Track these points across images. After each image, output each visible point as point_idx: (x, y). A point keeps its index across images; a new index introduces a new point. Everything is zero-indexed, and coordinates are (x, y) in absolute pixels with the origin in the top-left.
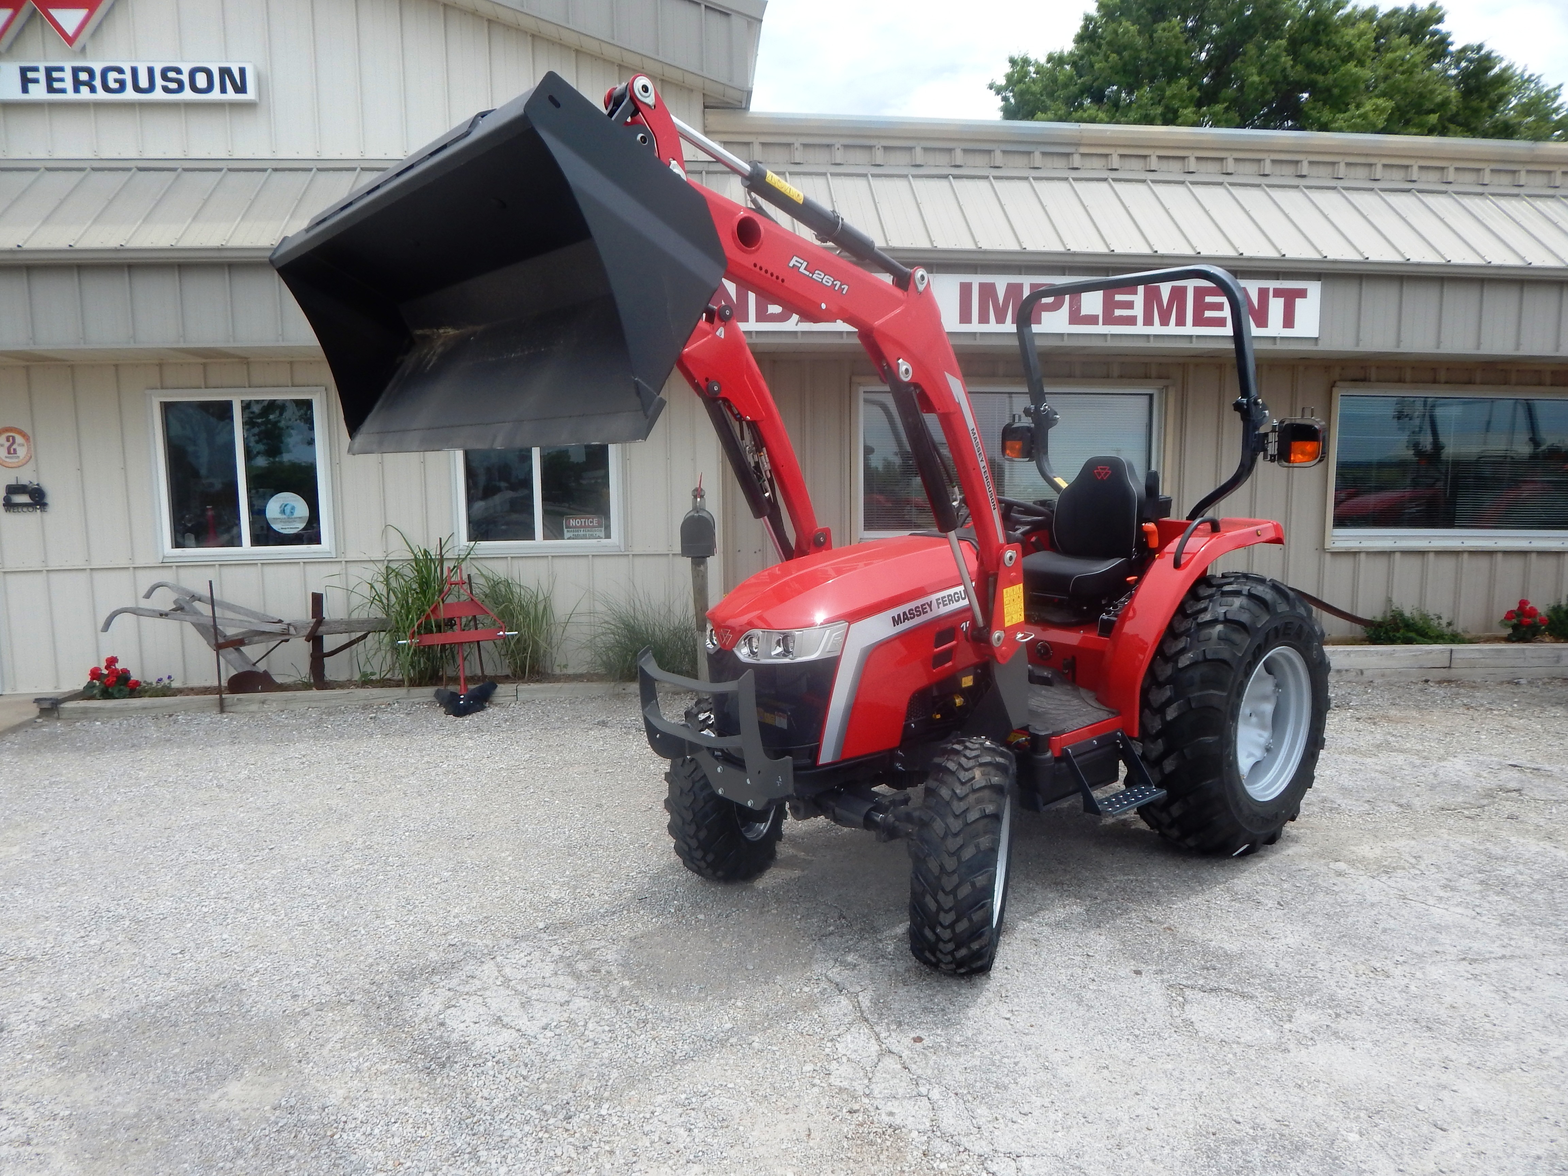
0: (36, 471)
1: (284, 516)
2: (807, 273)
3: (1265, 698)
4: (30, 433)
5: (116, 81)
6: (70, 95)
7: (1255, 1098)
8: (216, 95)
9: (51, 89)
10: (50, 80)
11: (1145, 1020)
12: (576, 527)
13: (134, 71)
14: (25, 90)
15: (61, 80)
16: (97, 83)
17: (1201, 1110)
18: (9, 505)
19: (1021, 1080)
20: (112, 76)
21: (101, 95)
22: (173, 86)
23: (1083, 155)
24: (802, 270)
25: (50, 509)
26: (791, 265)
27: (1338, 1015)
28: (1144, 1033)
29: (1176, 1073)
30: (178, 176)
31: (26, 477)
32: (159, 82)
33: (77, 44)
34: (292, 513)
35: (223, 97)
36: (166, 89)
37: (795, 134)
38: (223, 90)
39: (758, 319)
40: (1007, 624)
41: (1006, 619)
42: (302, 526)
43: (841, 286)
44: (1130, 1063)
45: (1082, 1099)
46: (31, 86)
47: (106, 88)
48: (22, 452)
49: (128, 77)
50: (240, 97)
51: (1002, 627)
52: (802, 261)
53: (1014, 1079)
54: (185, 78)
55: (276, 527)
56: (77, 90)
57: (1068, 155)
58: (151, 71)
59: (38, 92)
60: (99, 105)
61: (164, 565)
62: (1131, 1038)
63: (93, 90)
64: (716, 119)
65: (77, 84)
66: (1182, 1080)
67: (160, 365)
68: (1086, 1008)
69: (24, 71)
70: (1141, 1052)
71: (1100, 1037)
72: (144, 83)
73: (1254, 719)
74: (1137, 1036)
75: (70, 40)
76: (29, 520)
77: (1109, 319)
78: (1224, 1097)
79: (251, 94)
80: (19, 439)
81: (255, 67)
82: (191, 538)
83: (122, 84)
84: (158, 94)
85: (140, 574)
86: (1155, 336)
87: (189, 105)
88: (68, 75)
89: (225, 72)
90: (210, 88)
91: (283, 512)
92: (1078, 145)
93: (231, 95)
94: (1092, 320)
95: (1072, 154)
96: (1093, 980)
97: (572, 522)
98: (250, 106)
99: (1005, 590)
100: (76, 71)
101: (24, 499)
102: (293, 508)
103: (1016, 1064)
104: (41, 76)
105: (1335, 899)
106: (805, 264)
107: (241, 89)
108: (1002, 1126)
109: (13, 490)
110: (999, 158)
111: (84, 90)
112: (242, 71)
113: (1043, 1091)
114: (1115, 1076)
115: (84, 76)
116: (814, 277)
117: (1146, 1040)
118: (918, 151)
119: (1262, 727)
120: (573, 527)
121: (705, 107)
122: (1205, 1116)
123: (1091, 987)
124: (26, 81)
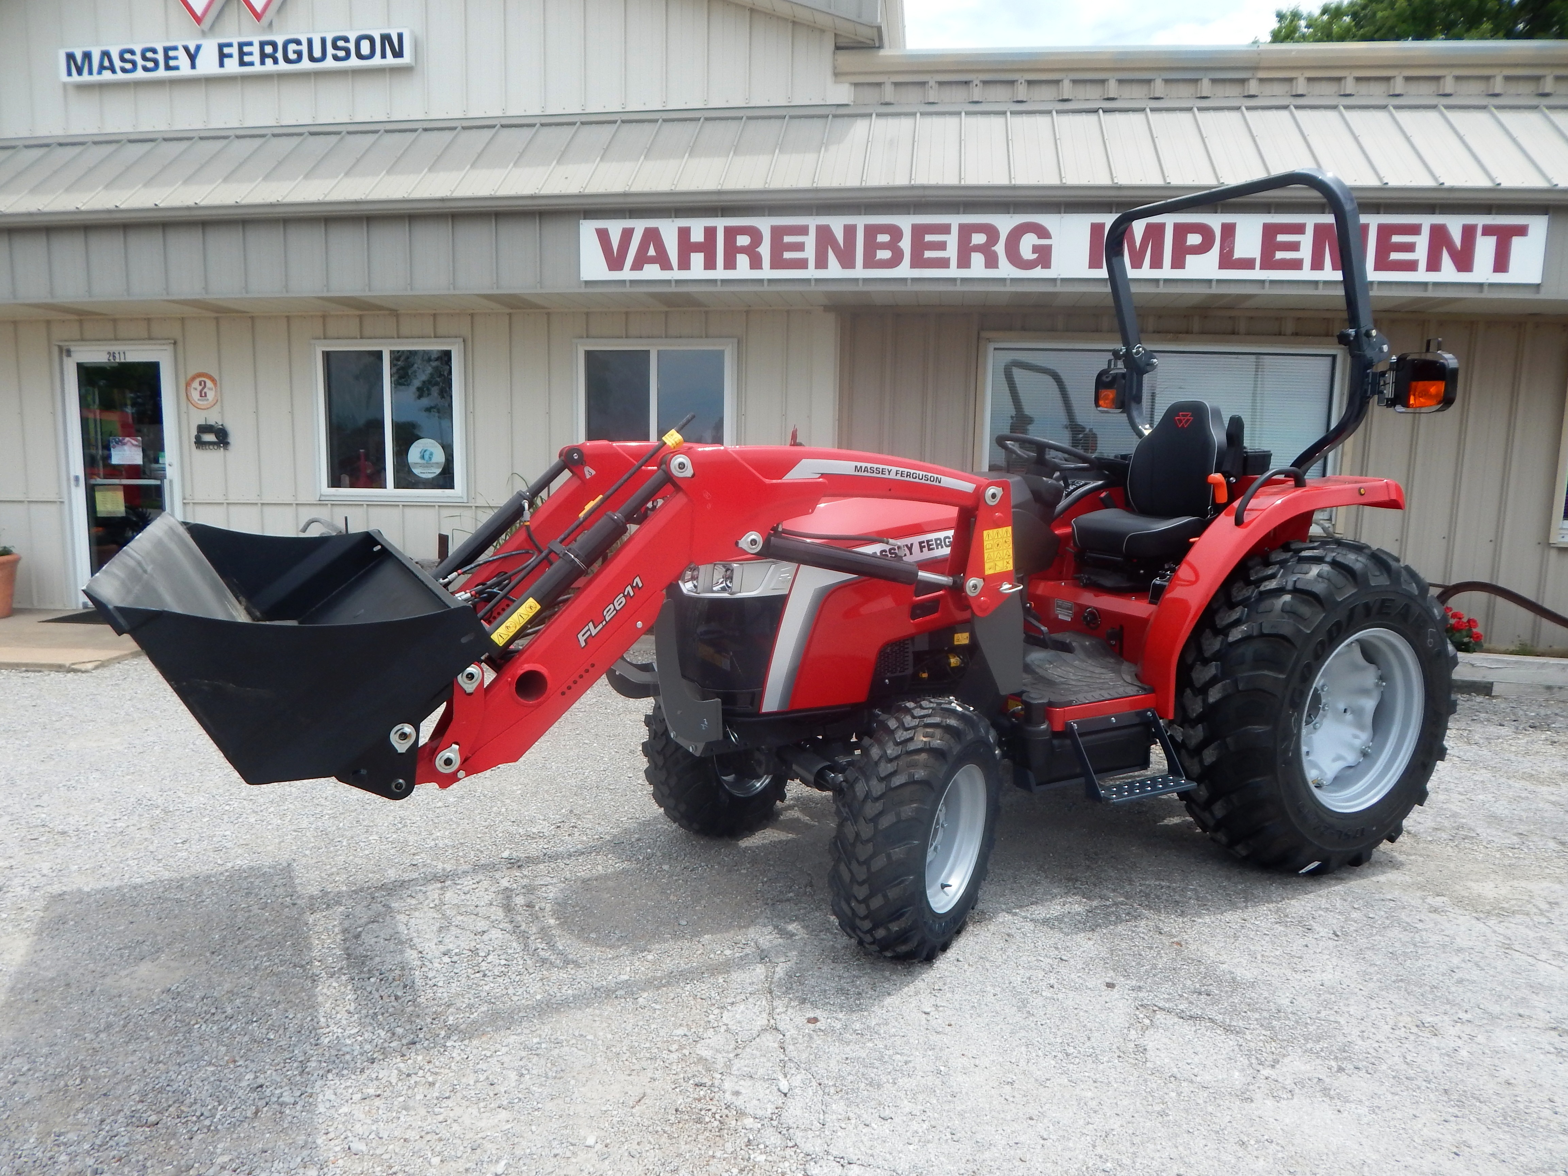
0: (222, 412)
1: (423, 461)
3: (1364, 692)
4: (217, 378)
5: (294, 52)
6: (258, 68)
7: (1177, 1147)
8: (377, 61)
9: (242, 63)
10: (242, 54)
11: (1089, 1038)
13: (310, 42)
14: (222, 65)
15: (251, 54)
16: (280, 55)
17: (1099, 1150)
18: (200, 443)
19: (902, 1082)
20: (292, 47)
21: (283, 66)
22: (342, 54)
23: (1261, 80)
25: (231, 448)
27: (1341, 1069)
28: (1079, 1052)
29: (1093, 1104)
30: (342, 139)
31: (213, 419)
32: (330, 51)
33: (265, 20)
34: (430, 458)
35: (384, 62)
36: (336, 58)
37: (928, 72)
38: (384, 56)
39: (866, 266)
40: (988, 571)
42: (438, 471)
44: (1042, 1083)
45: (961, 1115)
46: (226, 60)
47: (287, 60)
48: (211, 395)
49: (304, 48)
50: (398, 61)
51: (980, 573)
53: (894, 1079)
54: (352, 46)
55: (416, 471)
56: (263, 63)
57: (1243, 81)
58: (323, 41)
59: (232, 66)
60: (281, 76)
61: (321, 503)
62: (1060, 1055)
63: (276, 62)
64: (847, 60)
65: (263, 56)
66: (1095, 1112)
68: (1025, 1015)
69: (221, 47)
70: (1065, 1073)
71: (1023, 1049)
72: (317, 53)
73: (1349, 717)
74: (1067, 1055)
75: (258, 16)
76: (214, 456)
77: (1268, 262)
78: (1137, 1140)
79: (407, 58)
80: (209, 384)
81: (412, 32)
82: (346, 479)
83: (299, 54)
84: (329, 63)
85: (302, 510)
86: (1326, 283)
87: (356, 72)
88: (256, 49)
89: (386, 38)
90: (372, 54)
91: (423, 457)
92: (1256, 69)
93: (390, 60)
94: (1248, 264)
95: (1248, 79)
96: (1052, 987)
98: (407, 70)
99: (985, 533)
100: (262, 45)
101: (210, 437)
102: (431, 454)
103: (906, 1063)
104: (234, 51)
105: (1413, 937)
107: (398, 54)
108: (851, 1127)
109: (203, 429)
110: (1159, 88)
111: (269, 61)
112: (400, 37)
113: (920, 1097)
114: (1016, 1094)
115: (269, 49)
117: (1077, 1060)
118: (1066, 84)
119: (1361, 727)
121: (838, 48)
122: (1101, 1157)
123: (1044, 994)
124: (222, 56)
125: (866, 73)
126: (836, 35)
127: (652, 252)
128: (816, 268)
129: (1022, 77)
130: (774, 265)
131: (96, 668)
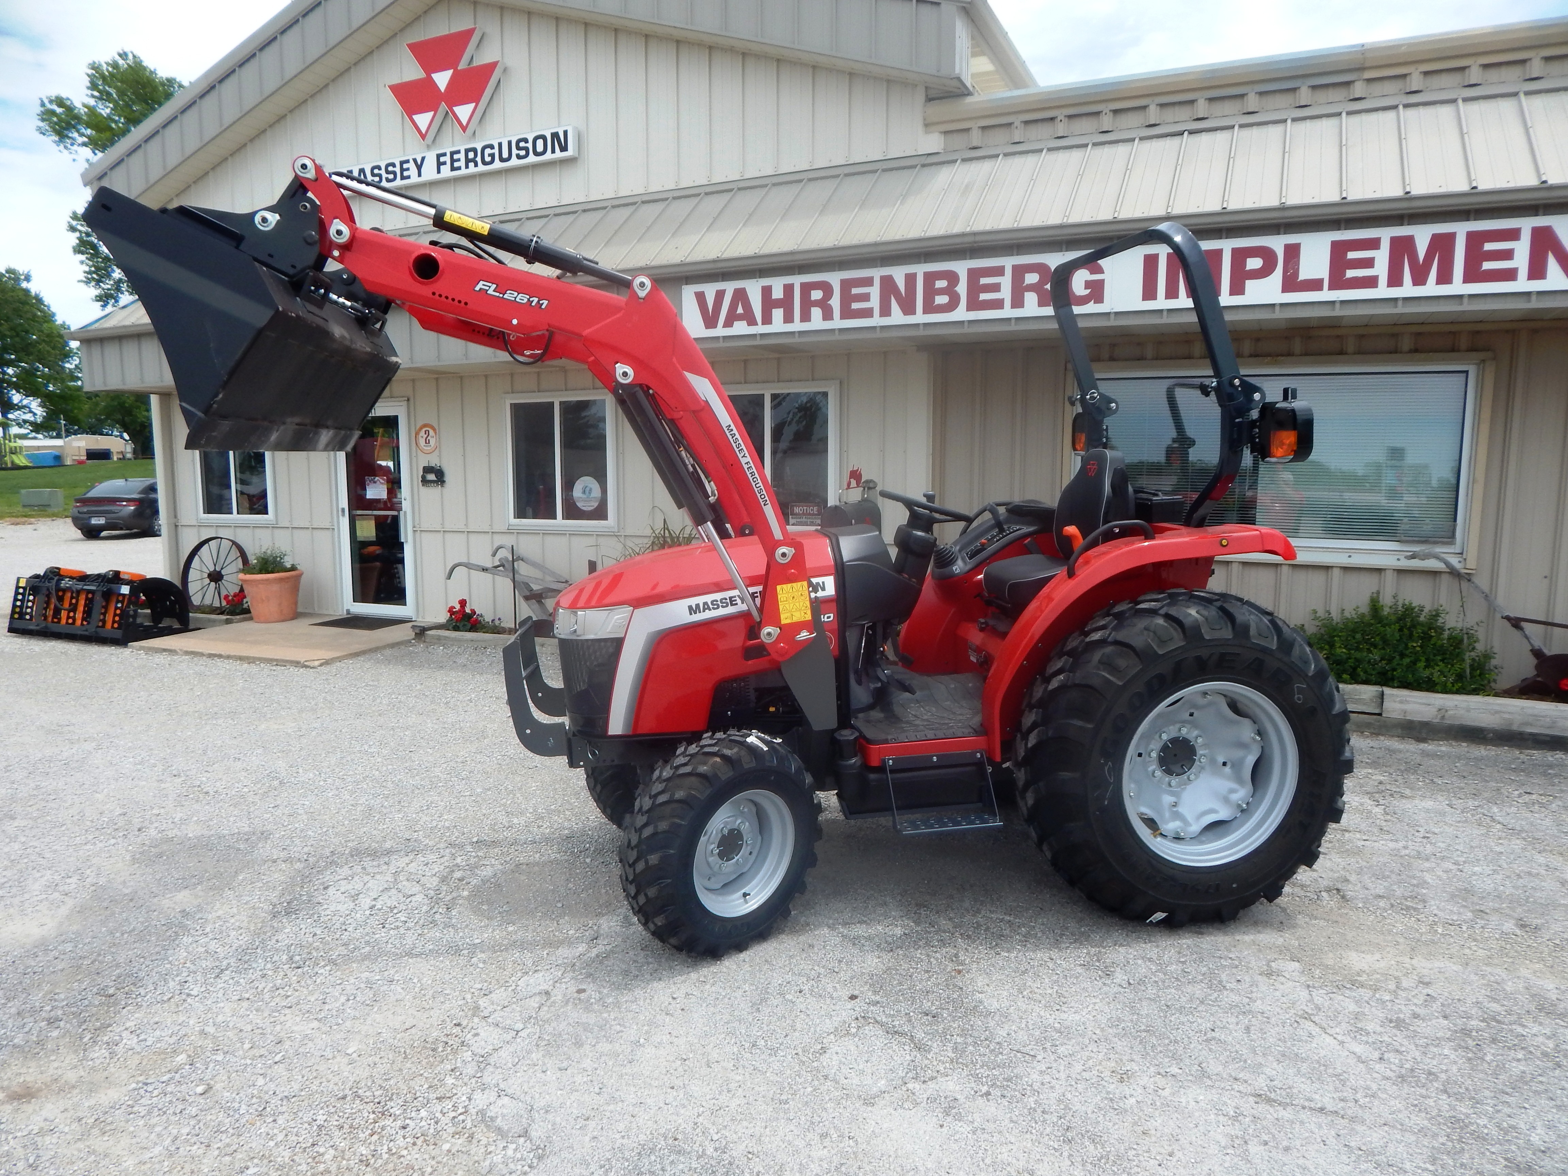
0: (440, 456)
1: (584, 496)
2: (497, 294)
4: (437, 428)
5: (489, 155)
6: (463, 171)
8: (549, 156)
9: (453, 169)
10: (453, 161)
11: (786, 1036)
12: (799, 514)
13: (500, 145)
14: (439, 172)
15: (459, 160)
16: (479, 159)
17: (700, 1119)
18: (425, 482)
19: (601, 1045)
20: (488, 151)
21: (481, 168)
22: (523, 153)
23: (1369, 81)
24: (490, 292)
25: (447, 485)
26: (477, 288)
27: (986, 1094)
29: (734, 1085)
30: (522, 224)
31: (434, 462)
32: (515, 151)
33: (469, 131)
34: (590, 493)
35: (554, 156)
36: (519, 157)
38: (553, 151)
40: (785, 619)
41: (782, 616)
42: (596, 504)
43: (538, 301)
44: (711, 1064)
45: (622, 1076)
46: (442, 167)
47: (484, 163)
48: (433, 442)
49: (496, 151)
50: (564, 154)
51: (776, 622)
52: (490, 284)
53: (597, 1043)
54: (530, 145)
55: (579, 505)
56: (467, 167)
57: (1348, 84)
58: (510, 143)
59: (446, 172)
60: (482, 175)
61: (509, 531)
62: (747, 1045)
63: (476, 165)
64: (940, 110)
65: (468, 161)
66: (729, 1091)
67: (486, 376)
68: (753, 1011)
69: (439, 156)
70: (736, 1059)
71: (723, 1036)
72: (505, 155)
73: (1227, 769)
74: (754, 1046)
75: (464, 129)
76: (433, 492)
77: (1337, 281)
78: (739, 1117)
79: (570, 153)
80: (432, 432)
81: (575, 128)
82: (530, 511)
83: (492, 156)
84: (514, 162)
85: (496, 537)
86: (1405, 299)
87: (535, 166)
88: (462, 156)
89: (555, 135)
90: (544, 152)
91: (584, 492)
92: (1362, 69)
93: (559, 154)
94: (1315, 285)
95: (1353, 82)
97: (797, 510)
98: (572, 160)
99: (779, 587)
100: (467, 151)
101: (431, 477)
102: (591, 490)
103: (619, 1032)
104: (447, 159)
106: (494, 286)
107: (564, 149)
108: (531, 1071)
109: (428, 470)
110: (1252, 102)
111: (471, 165)
112: (565, 133)
113: (603, 1058)
114: (680, 1068)
115: (471, 155)
116: (505, 296)
117: (758, 1051)
118: (1153, 108)
119: (1239, 780)
120: (796, 514)
121: (929, 99)
123: (788, 996)
124: (440, 164)
125: (953, 121)
126: (926, 88)
127: (740, 310)
128: (881, 316)
129: (1106, 108)
130: (843, 316)
131: (321, 665)
